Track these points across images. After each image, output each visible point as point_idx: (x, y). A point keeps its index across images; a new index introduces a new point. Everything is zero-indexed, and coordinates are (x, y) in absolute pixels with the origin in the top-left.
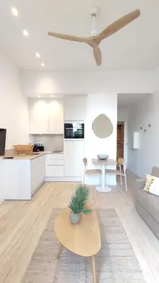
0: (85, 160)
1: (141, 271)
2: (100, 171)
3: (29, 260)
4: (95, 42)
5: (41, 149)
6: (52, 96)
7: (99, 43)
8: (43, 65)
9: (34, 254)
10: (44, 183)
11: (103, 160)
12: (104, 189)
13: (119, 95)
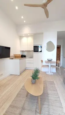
0: (42, 61)
1: (63, 108)
2: (48, 66)
3: (16, 95)
4: (45, 6)
5: (25, 56)
6: (29, 35)
7: (46, 6)
8: (25, 21)
9: (18, 94)
10: (25, 70)
11: (50, 61)
12: (50, 73)
13: (58, 32)
